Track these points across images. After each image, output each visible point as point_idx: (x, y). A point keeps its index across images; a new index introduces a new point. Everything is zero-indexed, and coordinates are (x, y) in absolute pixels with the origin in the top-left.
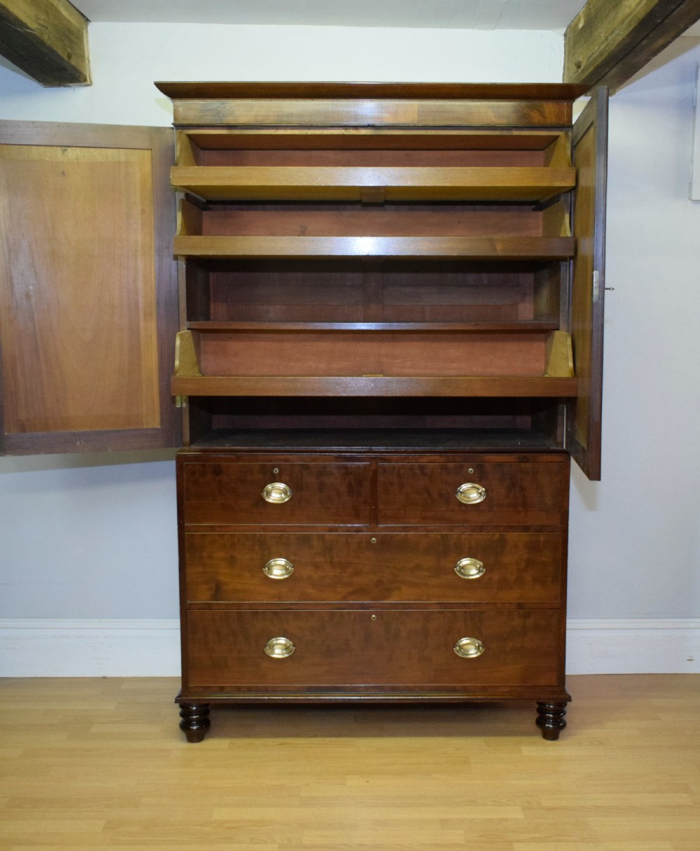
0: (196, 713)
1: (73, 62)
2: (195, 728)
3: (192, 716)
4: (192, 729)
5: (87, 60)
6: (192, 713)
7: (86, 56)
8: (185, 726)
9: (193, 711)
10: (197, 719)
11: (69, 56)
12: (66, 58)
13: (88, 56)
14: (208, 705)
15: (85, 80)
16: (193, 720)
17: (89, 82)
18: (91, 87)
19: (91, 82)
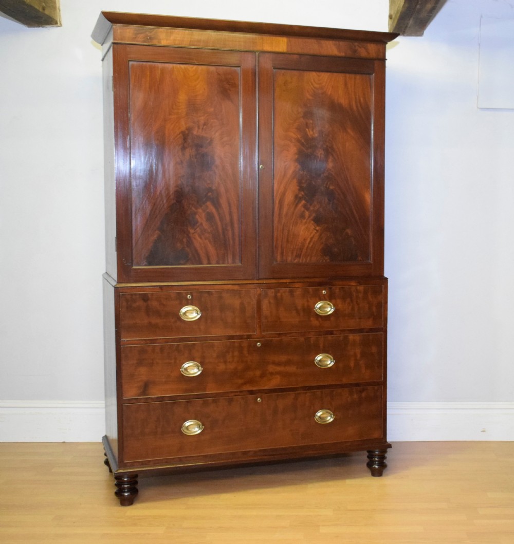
0: (128, 482)
1: (47, 12)
2: (126, 494)
3: (124, 485)
4: (124, 495)
5: (58, 10)
6: (124, 483)
7: (57, 6)
8: (119, 494)
9: (125, 481)
10: (128, 488)
11: (44, 9)
12: (41, 10)
13: (59, 7)
14: (136, 476)
15: (56, 23)
16: (124, 488)
17: (59, 24)
18: (62, 28)
19: (61, 24)
